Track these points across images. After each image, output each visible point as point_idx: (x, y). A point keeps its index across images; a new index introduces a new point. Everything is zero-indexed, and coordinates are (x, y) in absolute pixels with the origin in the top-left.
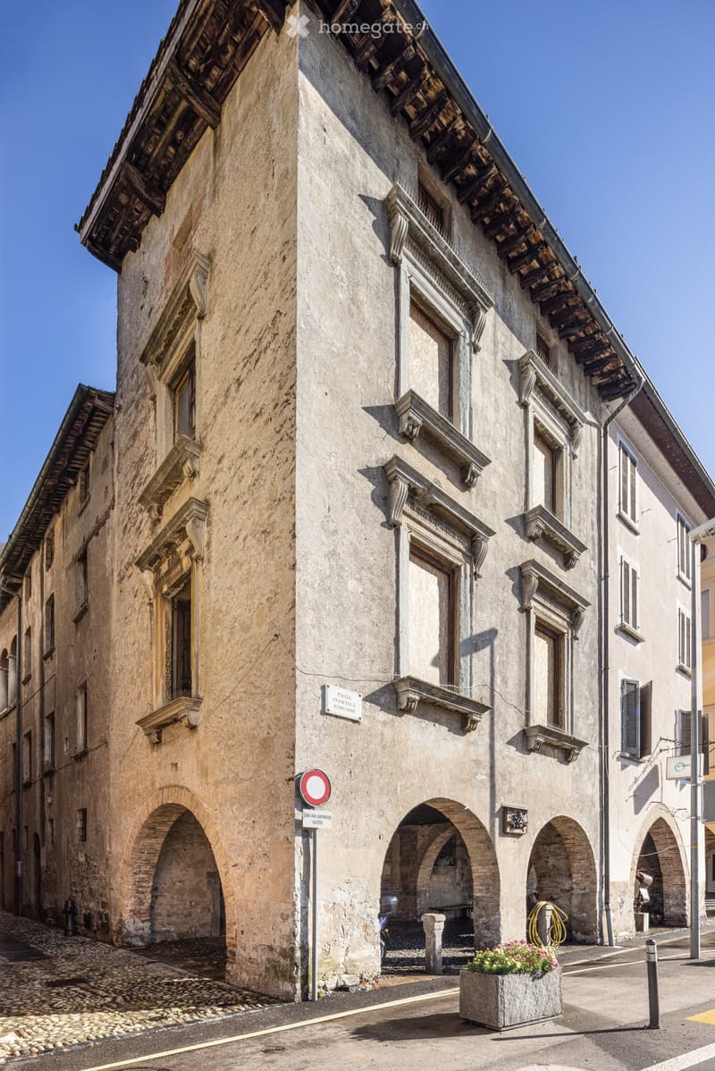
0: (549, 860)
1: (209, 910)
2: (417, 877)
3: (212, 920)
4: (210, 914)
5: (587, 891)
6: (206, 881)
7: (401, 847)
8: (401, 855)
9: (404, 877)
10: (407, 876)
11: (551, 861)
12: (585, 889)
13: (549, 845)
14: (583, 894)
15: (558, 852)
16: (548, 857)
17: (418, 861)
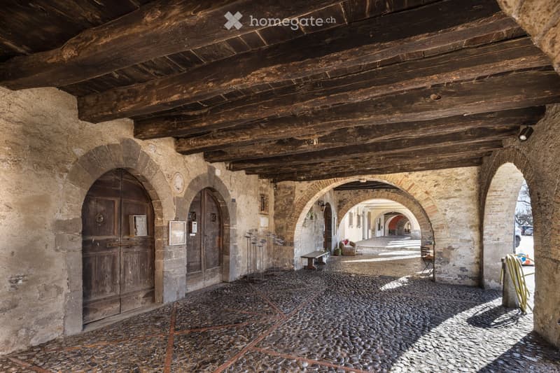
0: (447, 213)
1: (59, 290)
2: (294, 230)
3: (65, 307)
4: (61, 297)
5: (501, 241)
6: (52, 237)
7: (275, 202)
8: (275, 209)
9: (279, 229)
10: (282, 228)
11: (450, 214)
12: (498, 239)
13: (447, 198)
14: (496, 244)
15: (457, 205)
16: (446, 210)
17: (296, 214)
